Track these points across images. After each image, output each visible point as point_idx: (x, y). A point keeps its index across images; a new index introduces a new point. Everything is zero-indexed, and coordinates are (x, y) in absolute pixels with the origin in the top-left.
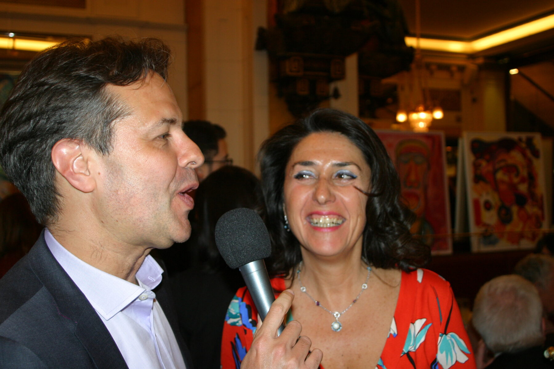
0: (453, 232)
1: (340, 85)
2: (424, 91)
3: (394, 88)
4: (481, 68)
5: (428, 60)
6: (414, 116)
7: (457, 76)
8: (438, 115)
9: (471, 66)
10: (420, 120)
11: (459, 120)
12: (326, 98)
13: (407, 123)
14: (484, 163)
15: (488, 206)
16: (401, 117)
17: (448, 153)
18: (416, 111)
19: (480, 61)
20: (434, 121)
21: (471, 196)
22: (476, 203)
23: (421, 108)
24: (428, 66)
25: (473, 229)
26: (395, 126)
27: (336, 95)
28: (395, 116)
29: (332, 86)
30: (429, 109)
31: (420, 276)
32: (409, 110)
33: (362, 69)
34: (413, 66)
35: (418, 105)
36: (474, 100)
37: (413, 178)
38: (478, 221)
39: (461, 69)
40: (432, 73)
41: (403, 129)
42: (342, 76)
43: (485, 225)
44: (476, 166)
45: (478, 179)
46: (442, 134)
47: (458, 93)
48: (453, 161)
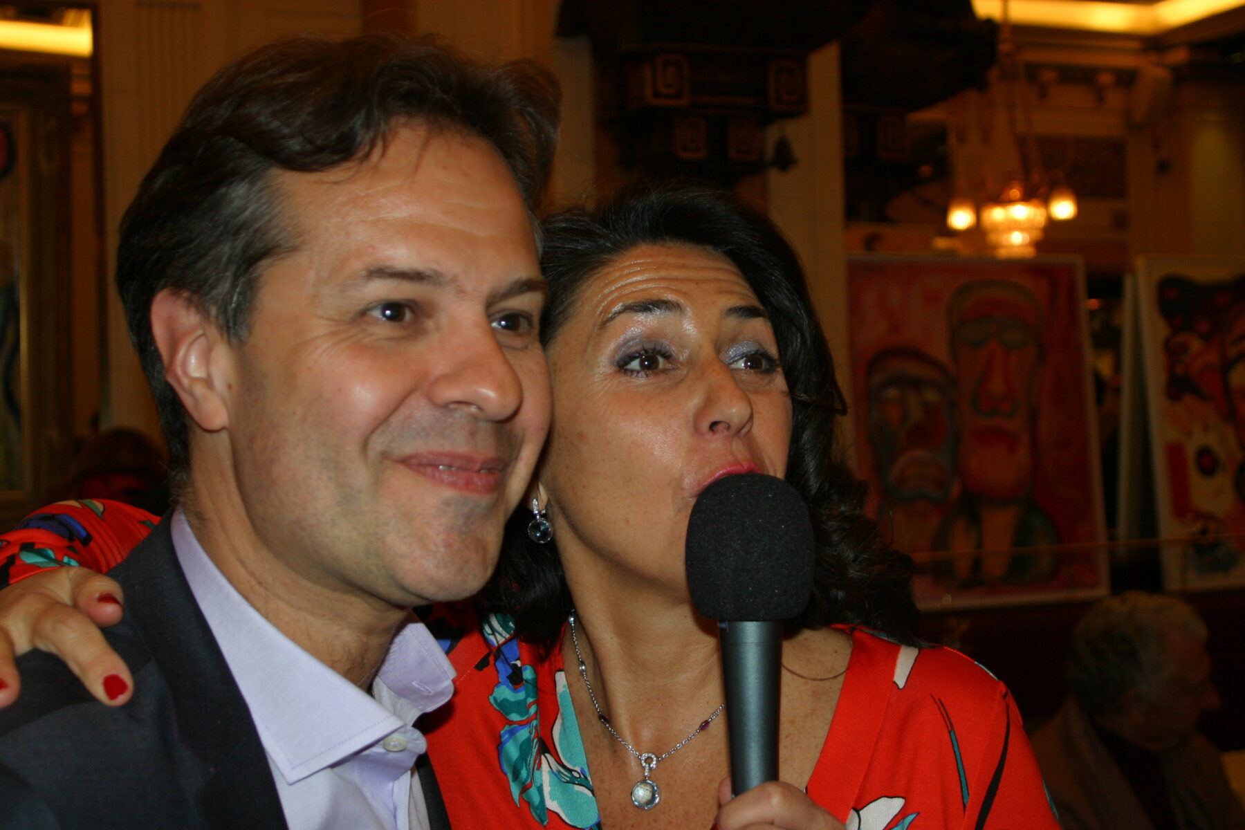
0: (1112, 537)
1: (794, 131)
2: (1021, 142)
3: (940, 134)
4: (1180, 75)
5: (1030, 56)
6: (997, 214)
7: (1115, 99)
8: (1064, 209)
9: (1154, 71)
10: (1013, 226)
11: (1120, 221)
12: (757, 168)
13: (978, 232)
14: (1196, 345)
15: (1208, 463)
16: (961, 218)
17: (1092, 314)
18: (1000, 200)
19: (1179, 56)
20: (1053, 225)
21: (1161, 433)
22: (1175, 453)
23: (1015, 192)
24: (1032, 72)
25: (1169, 528)
26: (941, 243)
27: (784, 159)
28: (944, 213)
29: (772, 134)
30: (1037, 194)
31: (904, 664)
32: (983, 199)
33: (851, 87)
34: (993, 74)
35: (1006, 184)
36: (1163, 167)
37: (996, 386)
38: (1182, 506)
39: (1126, 79)
40: (1043, 94)
41: (964, 250)
42: (798, 107)
43: (1200, 516)
44: (1173, 351)
45: (1177, 387)
46: (1078, 262)
47: (1116, 148)
48: (1109, 339)
